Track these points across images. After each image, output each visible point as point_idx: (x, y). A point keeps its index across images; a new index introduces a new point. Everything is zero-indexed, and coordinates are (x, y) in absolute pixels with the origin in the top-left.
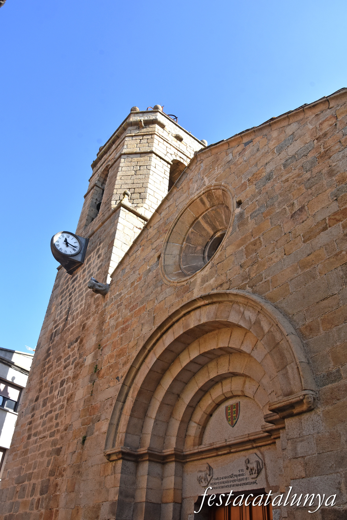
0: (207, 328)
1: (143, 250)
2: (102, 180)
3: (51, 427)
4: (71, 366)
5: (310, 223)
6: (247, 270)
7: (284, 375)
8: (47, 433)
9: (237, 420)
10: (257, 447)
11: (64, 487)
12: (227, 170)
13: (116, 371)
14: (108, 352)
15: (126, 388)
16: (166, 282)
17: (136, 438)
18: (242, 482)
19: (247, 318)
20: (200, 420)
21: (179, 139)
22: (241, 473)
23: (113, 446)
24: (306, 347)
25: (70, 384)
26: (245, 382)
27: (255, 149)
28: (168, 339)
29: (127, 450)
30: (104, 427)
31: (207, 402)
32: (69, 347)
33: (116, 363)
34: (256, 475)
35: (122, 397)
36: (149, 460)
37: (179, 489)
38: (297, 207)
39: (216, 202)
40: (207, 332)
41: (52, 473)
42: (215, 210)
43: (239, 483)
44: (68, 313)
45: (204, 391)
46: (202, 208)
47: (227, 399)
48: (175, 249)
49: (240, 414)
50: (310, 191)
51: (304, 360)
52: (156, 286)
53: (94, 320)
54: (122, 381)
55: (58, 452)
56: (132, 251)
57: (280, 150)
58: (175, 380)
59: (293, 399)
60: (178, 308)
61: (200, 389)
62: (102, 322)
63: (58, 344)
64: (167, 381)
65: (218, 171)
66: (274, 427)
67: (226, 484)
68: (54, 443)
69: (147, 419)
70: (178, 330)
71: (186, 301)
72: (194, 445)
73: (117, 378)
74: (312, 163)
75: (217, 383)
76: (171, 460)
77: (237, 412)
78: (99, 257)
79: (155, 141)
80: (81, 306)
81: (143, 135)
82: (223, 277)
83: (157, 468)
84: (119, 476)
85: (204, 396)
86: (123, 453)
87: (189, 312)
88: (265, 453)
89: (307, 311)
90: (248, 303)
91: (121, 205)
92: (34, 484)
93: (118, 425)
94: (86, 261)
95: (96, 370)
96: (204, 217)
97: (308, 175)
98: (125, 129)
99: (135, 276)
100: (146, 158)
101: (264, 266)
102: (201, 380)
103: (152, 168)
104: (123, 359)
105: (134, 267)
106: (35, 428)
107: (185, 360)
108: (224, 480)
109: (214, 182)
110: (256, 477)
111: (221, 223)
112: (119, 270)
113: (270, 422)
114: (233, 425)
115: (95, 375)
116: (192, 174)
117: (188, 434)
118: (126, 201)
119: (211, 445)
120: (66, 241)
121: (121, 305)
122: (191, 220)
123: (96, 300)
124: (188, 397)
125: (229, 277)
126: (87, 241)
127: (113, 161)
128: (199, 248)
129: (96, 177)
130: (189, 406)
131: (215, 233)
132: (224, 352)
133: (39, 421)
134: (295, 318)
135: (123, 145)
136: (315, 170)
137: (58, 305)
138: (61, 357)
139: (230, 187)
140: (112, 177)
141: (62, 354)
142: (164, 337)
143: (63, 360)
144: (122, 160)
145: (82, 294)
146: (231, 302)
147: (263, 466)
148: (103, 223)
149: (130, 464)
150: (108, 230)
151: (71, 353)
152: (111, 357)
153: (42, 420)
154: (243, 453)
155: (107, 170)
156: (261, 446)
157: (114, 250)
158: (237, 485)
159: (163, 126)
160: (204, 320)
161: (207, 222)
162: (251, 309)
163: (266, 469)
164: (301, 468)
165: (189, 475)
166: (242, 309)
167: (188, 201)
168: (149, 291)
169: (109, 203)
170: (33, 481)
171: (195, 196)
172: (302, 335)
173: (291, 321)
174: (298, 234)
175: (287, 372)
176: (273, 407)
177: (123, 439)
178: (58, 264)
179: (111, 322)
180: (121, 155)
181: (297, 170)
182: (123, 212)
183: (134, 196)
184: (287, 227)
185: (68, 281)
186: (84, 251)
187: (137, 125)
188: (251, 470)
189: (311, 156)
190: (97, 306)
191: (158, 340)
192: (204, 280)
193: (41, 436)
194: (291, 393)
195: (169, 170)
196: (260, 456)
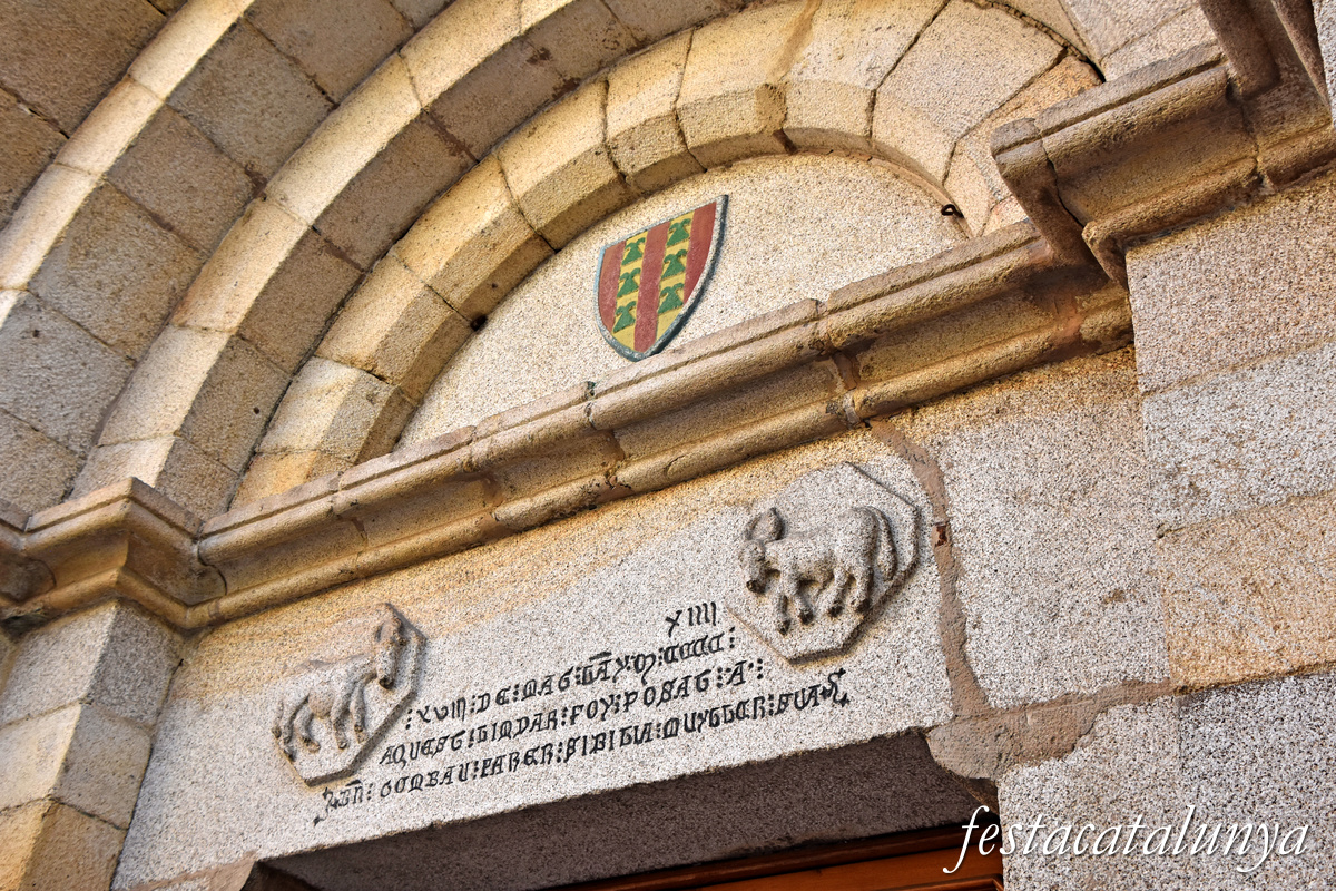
9: (692, 310)
10: (873, 416)
18: (695, 703)
20: (384, 345)
22: (687, 633)
31: (470, 221)
34: (848, 622)
43: (659, 715)
49: (720, 269)
67: (530, 741)
75: (567, 92)
76: (88, 584)
77: (703, 261)
88: (955, 453)
108: (518, 709)
110: (840, 639)
147: (928, 552)
163: (952, 572)
165: (217, 711)
188: (803, 583)
196: (901, 474)
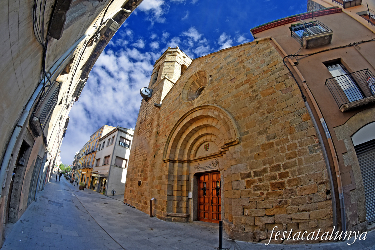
0: (199, 118)
1: (174, 92)
2: (157, 70)
3: (142, 152)
4: (148, 132)
5: (237, 83)
6: (215, 98)
7: (229, 133)
8: (141, 154)
9: (208, 149)
10: (216, 157)
11: (149, 171)
12: (206, 65)
13: (165, 133)
14: (162, 127)
15: (169, 139)
16: (183, 102)
17: (173, 155)
19: (215, 114)
20: (195, 149)
21: (185, 58)
22: (210, 165)
23: (166, 158)
24: (237, 123)
25: (148, 138)
26: (211, 136)
27: (216, 59)
28: (185, 122)
29: (171, 159)
30: (162, 152)
31: (198, 143)
32: (147, 126)
33: (165, 131)
34: (215, 166)
35: (168, 142)
36: (178, 162)
37: (188, 171)
38: (232, 78)
39: (201, 76)
40: (199, 120)
41: (144, 166)
42: (201, 79)
44: (146, 115)
45: (197, 140)
46: (196, 78)
47: (205, 142)
48: (186, 92)
50: (237, 73)
51: (236, 127)
52: (179, 104)
53: (156, 117)
54: (168, 136)
55: (146, 160)
56: (170, 93)
57: (225, 59)
58: (187, 136)
59: (233, 140)
60: (189, 111)
61: (196, 139)
62: (159, 117)
63: (143, 125)
64: (184, 136)
65: (202, 65)
66: (224, 150)
68: (144, 157)
69: (177, 149)
70: (189, 119)
71: (191, 109)
72: (193, 157)
73: (166, 136)
74: (237, 64)
75: (201, 137)
76: (186, 162)
77: (208, 147)
78: (157, 95)
79: (176, 57)
80: (151, 112)
81: (172, 56)
82: (205, 100)
83: (181, 165)
84: (168, 167)
85: (196, 141)
86: (169, 160)
87: (193, 112)
88: (219, 159)
89: (237, 111)
90: (215, 109)
91: (165, 78)
92: (138, 170)
93: (167, 151)
94: (152, 97)
95: (158, 133)
96: (196, 81)
97: (236, 68)
98: (166, 54)
99: (171, 101)
100: (173, 63)
101: (221, 96)
102: (196, 136)
103: (175, 66)
104: (168, 129)
105: (171, 98)
106: (137, 153)
107: (190, 129)
108: (204, 168)
109: (201, 69)
111: (203, 83)
112: (165, 99)
113: (222, 148)
114: (207, 151)
115: (157, 135)
116: (192, 67)
117: (191, 154)
118: (166, 77)
119: (200, 157)
120: (145, 90)
121: (166, 111)
122: (192, 82)
123: (156, 110)
124: (191, 141)
125: (207, 100)
126: (152, 90)
127: (161, 64)
128: (194, 92)
129: (155, 69)
130: (191, 145)
131: (200, 87)
132: (204, 126)
133: (138, 151)
134: (233, 114)
135: (165, 59)
136: (238, 66)
137: (142, 113)
138: (144, 130)
139: (207, 71)
140: (161, 69)
141: (145, 129)
142: (183, 121)
143: (145, 130)
144: (165, 63)
145: (151, 108)
146: (209, 108)
147: (218, 163)
148: (158, 84)
149: (172, 164)
150: (160, 86)
151: (148, 128)
152: (163, 128)
153: (139, 150)
154: (211, 159)
155: (159, 67)
156: (217, 157)
157: (163, 93)
158: (209, 169)
159: (179, 53)
160: (198, 115)
161: (197, 83)
162: (216, 111)
164: (234, 162)
165: (192, 167)
166: (213, 111)
167: (191, 75)
168: (177, 106)
169: (160, 77)
170: (138, 169)
171: (194, 74)
172: (235, 120)
173: (231, 115)
174: (233, 86)
175: (230, 132)
176: (226, 143)
177: (169, 156)
178: (142, 98)
179: (162, 117)
180: (165, 62)
181: (232, 66)
182: (165, 80)
183: (169, 75)
184: (229, 84)
185: (146, 104)
186: (151, 94)
187: (170, 52)
188: (214, 164)
189: (237, 62)
190: (157, 112)
191: (181, 122)
192: (198, 101)
193: (139, 155)
194: (231, 138)
195: (181, 67)
196: (217, 160)
